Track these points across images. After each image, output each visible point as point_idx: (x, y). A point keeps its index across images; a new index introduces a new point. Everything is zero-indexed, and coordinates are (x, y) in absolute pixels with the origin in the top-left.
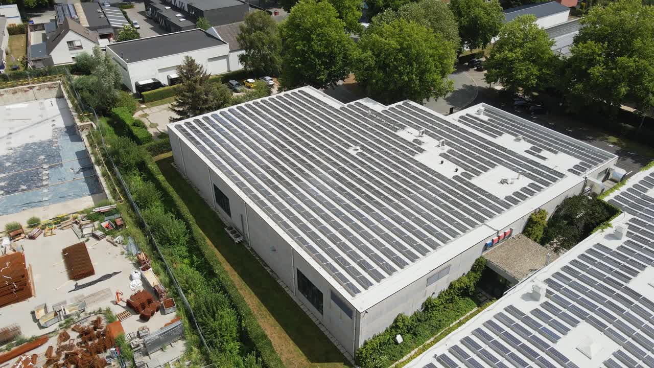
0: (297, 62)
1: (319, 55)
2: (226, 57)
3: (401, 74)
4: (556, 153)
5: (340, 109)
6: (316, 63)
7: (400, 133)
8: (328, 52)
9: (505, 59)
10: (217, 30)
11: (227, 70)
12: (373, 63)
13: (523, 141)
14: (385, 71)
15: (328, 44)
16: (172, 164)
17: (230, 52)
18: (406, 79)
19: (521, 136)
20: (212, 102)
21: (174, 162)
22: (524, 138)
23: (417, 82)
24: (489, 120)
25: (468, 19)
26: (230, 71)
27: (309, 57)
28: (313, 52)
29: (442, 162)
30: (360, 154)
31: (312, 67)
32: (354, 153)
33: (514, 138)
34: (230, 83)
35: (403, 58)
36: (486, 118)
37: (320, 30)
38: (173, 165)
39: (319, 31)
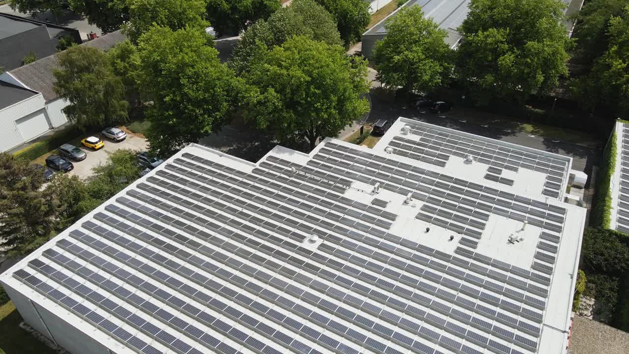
0: (169, 118)
1: (198, 103)
2: (43, 111)
3: (317, 111)
4: (516, 170)
5: (253, 172)
6: (196, 114)
7: (349, 194)
8: (209, 96)
9: (406, 61)
10: (15, 74)
11: (48, 127)
12: (279, 104)
13: (474, 162)
14: (296, 112)
15: (209, 87)
16: (21, 325)
17: (46, 103)
18: (326, 116)
19: (471, 157)
20: (59, 206)
21: (22, 320)
22: (475, 159)
23: (337, 117)
24: (421, 139)
25: (337, 14)
26: (53, 128)
27: (186, 108)
28: (189, 100)
29: (428, 230)
30: (322, 247)
31: (193, 119)
32: (313, 248)
33: (462, 160)
34: (62, 150)
35: (317, 91)
36: (417, 138)
37: (191, 69)
38: (24, 327)
39: (189, 71)
